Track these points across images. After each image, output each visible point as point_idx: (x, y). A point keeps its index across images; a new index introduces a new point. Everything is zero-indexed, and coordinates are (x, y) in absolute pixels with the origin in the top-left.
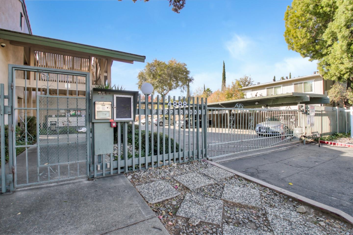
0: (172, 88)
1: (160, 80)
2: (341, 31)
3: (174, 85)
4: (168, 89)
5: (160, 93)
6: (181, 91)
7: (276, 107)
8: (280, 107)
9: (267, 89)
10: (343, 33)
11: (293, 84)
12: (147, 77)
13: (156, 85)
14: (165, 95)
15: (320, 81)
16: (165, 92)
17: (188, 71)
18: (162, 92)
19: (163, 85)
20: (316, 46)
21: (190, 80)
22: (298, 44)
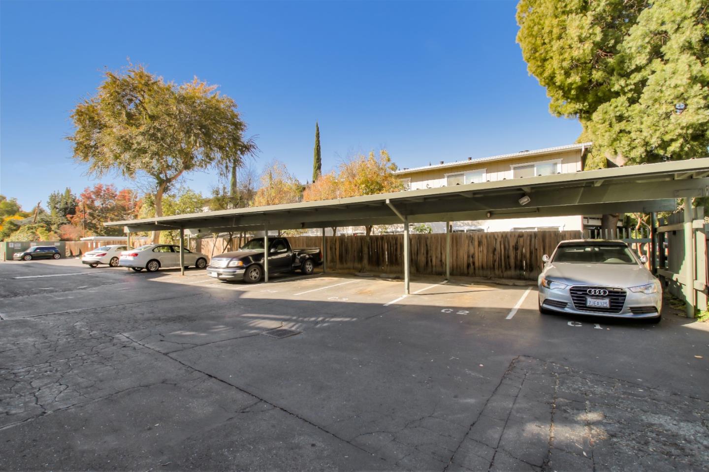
0: (193, 165)
1: (152, 131)
2: (679, 28)
3: (200, 157)
4: (181, 166)
5: (154, 175)
6: (221, 174)
7: (470, 222)
8: (480, 221)
9: (448, 177)
10: (688, 33)
11: (512, 168)
12: (107, 119)
13: (139, 144)
14: (169, 180)
15: (575, 163)
16: (170, 173)
17: (241, 124)
18: (161, 173)
19: (161, 145)
20: (594, 72)
21: (246, 148)
22: (566, 55)
